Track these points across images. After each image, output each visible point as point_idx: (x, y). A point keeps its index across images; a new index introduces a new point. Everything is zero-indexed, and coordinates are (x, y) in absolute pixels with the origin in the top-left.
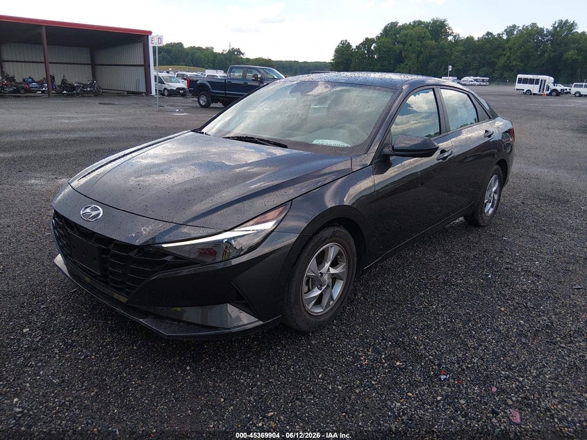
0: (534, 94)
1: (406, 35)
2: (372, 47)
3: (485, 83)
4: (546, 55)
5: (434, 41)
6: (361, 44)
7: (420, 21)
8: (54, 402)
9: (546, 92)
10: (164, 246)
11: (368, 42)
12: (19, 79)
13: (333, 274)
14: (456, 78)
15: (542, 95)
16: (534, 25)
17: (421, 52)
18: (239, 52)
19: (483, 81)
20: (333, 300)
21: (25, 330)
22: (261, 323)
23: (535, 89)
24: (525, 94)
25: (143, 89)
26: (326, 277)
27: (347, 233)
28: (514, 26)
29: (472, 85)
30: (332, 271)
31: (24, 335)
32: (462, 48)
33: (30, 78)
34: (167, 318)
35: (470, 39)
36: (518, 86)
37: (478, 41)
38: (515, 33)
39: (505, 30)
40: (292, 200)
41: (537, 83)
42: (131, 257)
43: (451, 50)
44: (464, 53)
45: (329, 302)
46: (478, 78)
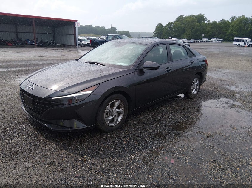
0: (241, 46)
1: (187, 21)
2: (172, 26)
3: (221, 41)
4: (249, 29)
5: (199, 23)
6: (167, 25)
7: (193, 15)
8: (13, 150)
9: (247, 45)
10: (52, 98)
11: (170, 24)
12: (23, 40)
13: (118, 112)
14: (208, 39)
15: (245, 46)
16: (243, 16)
17: (193, 28)
18: (115, 28)
19: (220, 40)
20: (118, 121)
21: (8, 129)
22: (87, 127)
23: (242, 44)
24: (238, 46)
25: (73, 44)
26: (115, 112)
27: (123, 96)
28: (234, 17)
29: (215, 42)
30: (117, 110)
31: (7, 130)
32: (211, 26)
33: (28, 39)
34: (54, 124)
35: (215, 22)
36: (234, 42)
37: (218, 23)
38: (235, 19)
39: (230, 19)
40: (100, 84)
41: (243, 41)
42: (42, 102)
43: (206, 27)
44: (211, 28)
45: (116, 122)
46: (218, 39)
